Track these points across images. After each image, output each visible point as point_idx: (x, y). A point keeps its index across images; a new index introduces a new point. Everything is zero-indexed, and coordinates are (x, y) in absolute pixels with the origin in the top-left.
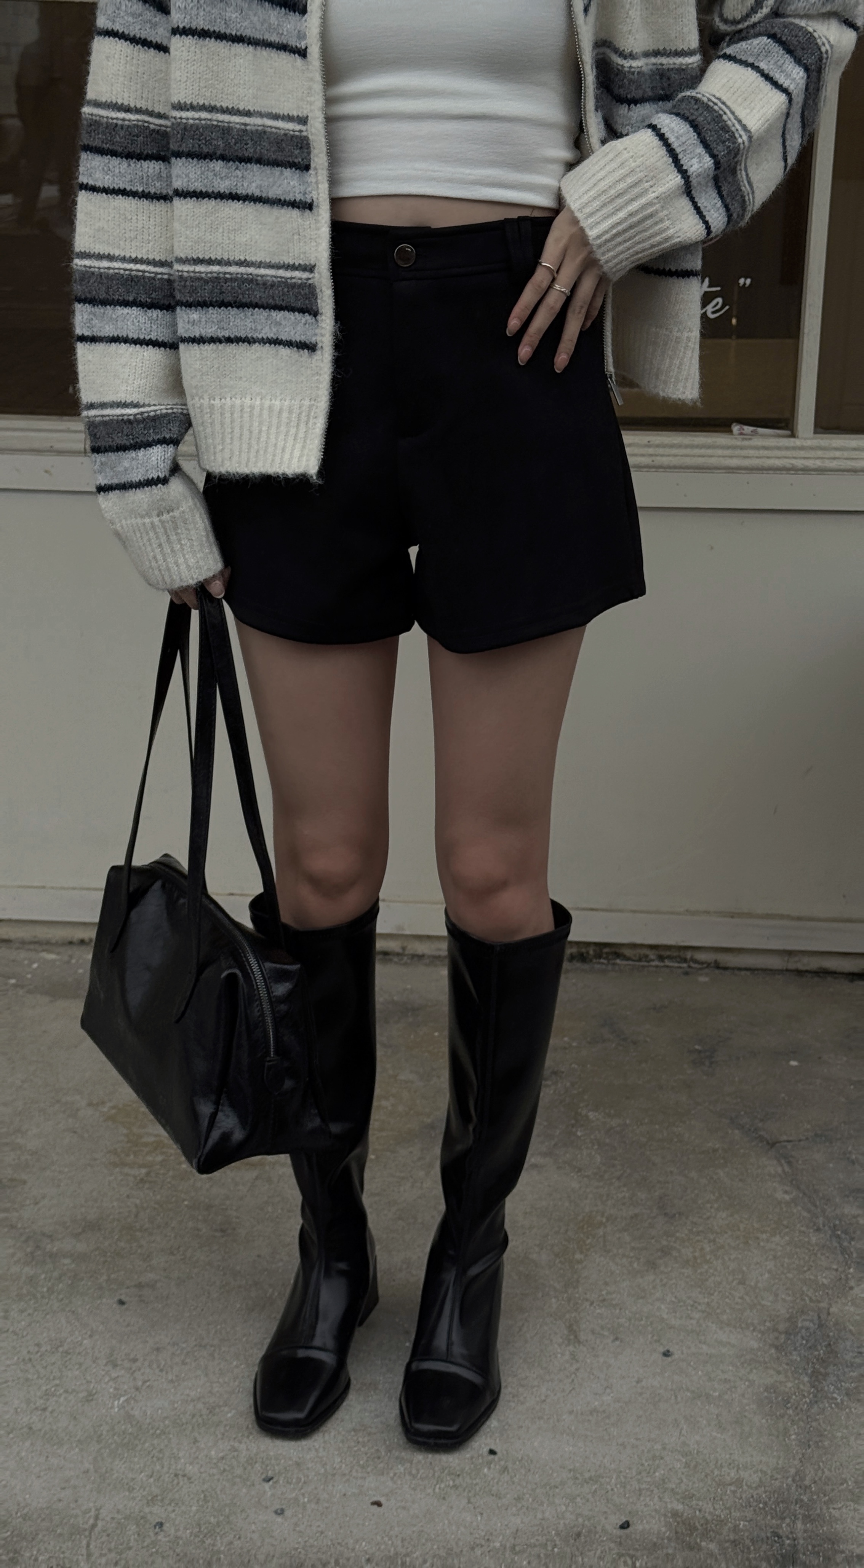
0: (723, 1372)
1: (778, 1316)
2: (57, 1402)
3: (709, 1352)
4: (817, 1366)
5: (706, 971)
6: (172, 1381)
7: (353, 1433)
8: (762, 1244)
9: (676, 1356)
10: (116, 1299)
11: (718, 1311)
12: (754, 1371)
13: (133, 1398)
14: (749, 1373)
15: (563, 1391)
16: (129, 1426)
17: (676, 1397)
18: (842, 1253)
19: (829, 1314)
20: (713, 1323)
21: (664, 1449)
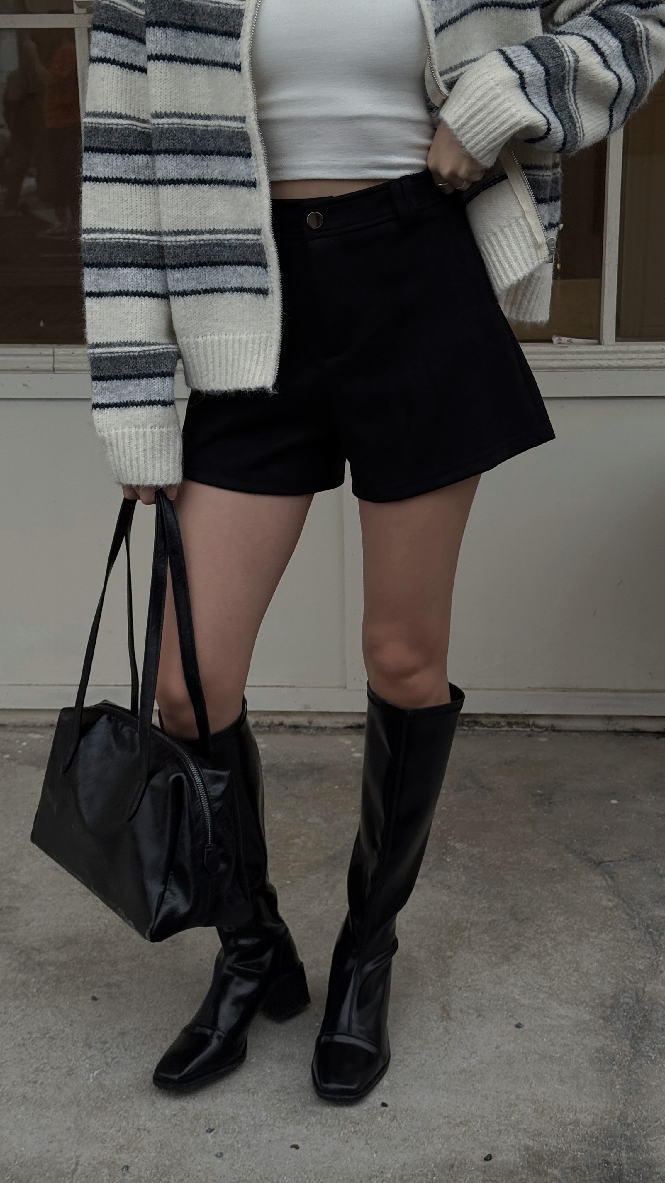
0: (562, 1038)
1: (605, 995)
2: (45, 1076)
3: (552, 1024)
4: (636, 1032)
5: (546, 733)
6: (134, 1058)
7: (276, 1093)
8: (591, 940)
9: (527, 1028)
10: (90, 996)
11: (558, 992)
12: (587, 1037)
13: (105, 1072)
14: (582, 1039)
15: (439, 1056)
16: (102, 1093)
17: (526, 1059)
18: (654, 945)
19: (644, 992)
20: (554, 1001)
21: (518, 1098)
